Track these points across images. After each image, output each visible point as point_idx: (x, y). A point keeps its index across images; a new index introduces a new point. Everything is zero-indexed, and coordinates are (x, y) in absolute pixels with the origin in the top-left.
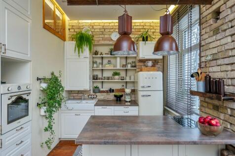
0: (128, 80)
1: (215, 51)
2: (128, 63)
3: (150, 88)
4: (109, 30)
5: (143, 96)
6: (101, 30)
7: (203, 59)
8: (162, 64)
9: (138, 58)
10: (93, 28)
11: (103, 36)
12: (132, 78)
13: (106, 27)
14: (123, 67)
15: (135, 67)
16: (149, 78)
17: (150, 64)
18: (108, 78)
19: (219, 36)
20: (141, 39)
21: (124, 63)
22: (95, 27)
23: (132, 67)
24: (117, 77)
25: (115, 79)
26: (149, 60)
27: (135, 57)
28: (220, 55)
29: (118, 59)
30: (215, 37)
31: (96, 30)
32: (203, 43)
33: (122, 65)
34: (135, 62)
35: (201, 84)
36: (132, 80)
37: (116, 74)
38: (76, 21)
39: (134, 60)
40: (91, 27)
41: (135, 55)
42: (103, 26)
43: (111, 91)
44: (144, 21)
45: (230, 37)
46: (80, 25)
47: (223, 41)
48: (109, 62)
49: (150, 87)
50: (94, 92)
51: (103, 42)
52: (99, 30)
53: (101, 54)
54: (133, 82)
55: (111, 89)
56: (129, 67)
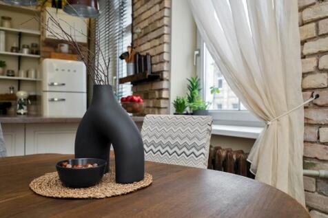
1: (146, 24)
2: (24, 47)
3: (63, 86)
9: (43, 38)
12: (32, 73)
14: (12, 51)
15: (37, 53)
16: (63, 70)
17: (65, 48)
19: (149, 5)
20: (50, 4)
21: (15, 45)
23: (32, 53)
27: (39, 36)
28: (150, 29)
30: (146, 6)
32: (136, 14)
33: (10, 48)
34: (36, 46)
36: (32, 77)
39: (35, 41)
41: (38, 33)
45: (158, 6)
47: (153, 11)
49: (64, 84)
54: (34, 82)
56: (25, 53)
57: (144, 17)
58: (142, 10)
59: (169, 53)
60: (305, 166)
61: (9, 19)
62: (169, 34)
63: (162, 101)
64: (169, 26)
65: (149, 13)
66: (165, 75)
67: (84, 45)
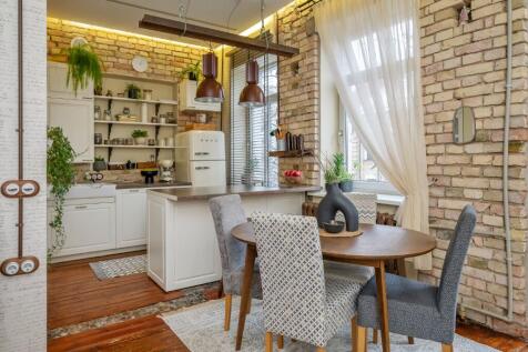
0: (162, 145)
1: (294, 107)
2: (161, 117)
4: (127, 51)
5: (199, 168)
6: (112, 48)
7: (283, 115)
8: (219, 120)
9: (179, 108)
10: (94, 41)
11: (115, 60)
12: (171, 141)
13: (122, 44)
14: (152, 122)
15: (174, 122)
16: (207, 140)
17: (203, 118)
18: (126, 142)
19: (298, 91)
20: (187, 76)
21: (154, 115)
22: (98, 40)
23: (168, 122)
24: (141, 140)
25: (137, 144)
26: (203, 112)
27: (175, 106)
29: (145, 107)
30: (293, 92)
31: (101, 46)
32: (282, 96)
33: (150, 118)
34: (172, 115)
35: (282, 143)
36: (170, 146)
37: (138, 134)
38: (56, 20)
39: (171, 110)
40: (90, 38)
41: (174, 103)
42: (116, 41)
43: (129, 166)
44: (191, 46)
45: (306, 95)
46: (65, 29)
47: (301, 98)
48: (126, 112)
49: (207, 153)
50: (96, 168)
51: (115, 72)
52: (106, 47)
53: (109, 94)
54: (173, 150)
55: (129, 162)
56: (163, 122)
57: (291, 100)
58: (289, 94)
59: (319, 134)
60: (430, 222)
61: (150, 91)
62: (319, 119)
63: (314, 173)
64: (319, 112)
65: (297, 99)
66: (316, 152)
67: (217, 113)
